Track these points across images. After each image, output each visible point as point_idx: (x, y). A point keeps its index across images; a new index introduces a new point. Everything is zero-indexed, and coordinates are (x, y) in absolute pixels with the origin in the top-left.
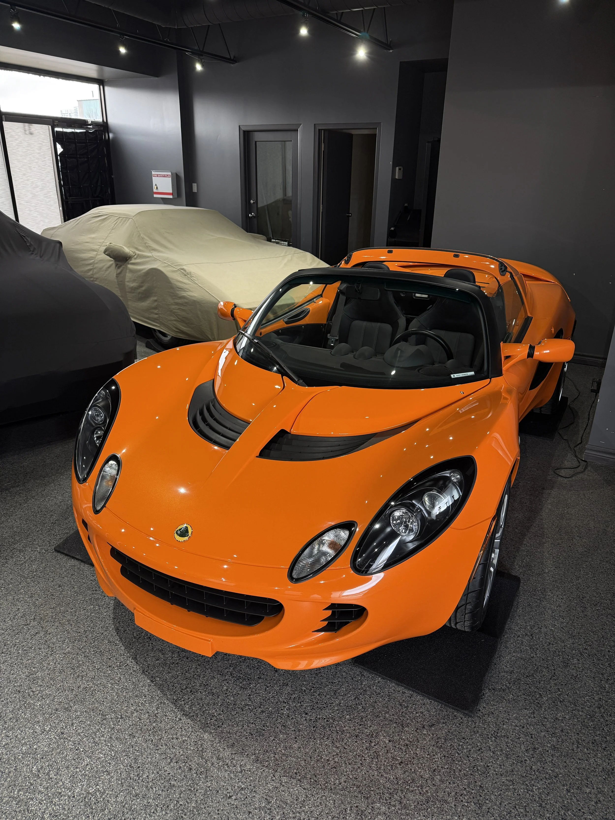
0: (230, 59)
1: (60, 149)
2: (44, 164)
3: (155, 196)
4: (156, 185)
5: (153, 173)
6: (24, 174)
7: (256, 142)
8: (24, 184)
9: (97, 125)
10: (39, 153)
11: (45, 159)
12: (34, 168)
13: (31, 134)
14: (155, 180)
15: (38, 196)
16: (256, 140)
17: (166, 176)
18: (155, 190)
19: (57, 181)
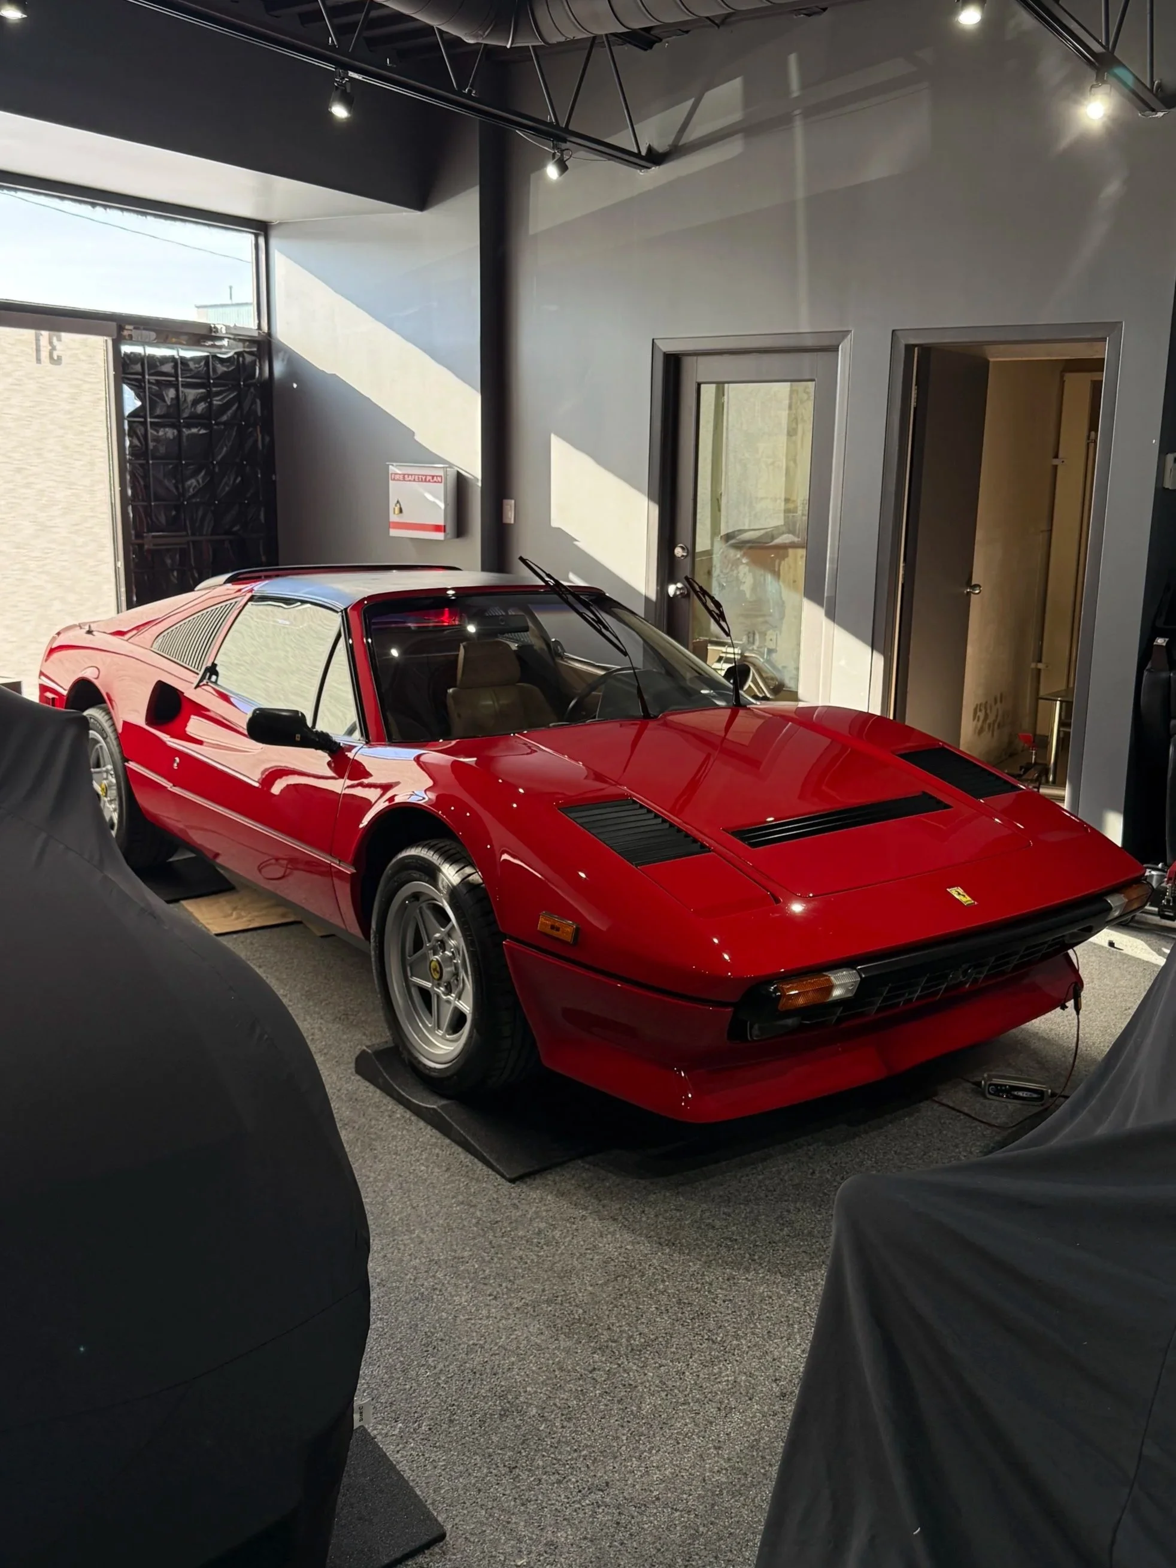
0: (638, 155)
1: (132, 402)
2: (79, 442)
3: (394, 533)
4: (398, 502)
5: (393, 469)
6: (19, 470)
7: (699, 385)
8: (15, 497)
9: (240, 340)
10: (69, 412)
11: (85, 429)
12: (51, 451)
13: (56, 361)
14: (396, 491)
15: (54, 530)
16: (700, 380)
17: (428, 478)
18: (394, 517)
19: (118, 489)
